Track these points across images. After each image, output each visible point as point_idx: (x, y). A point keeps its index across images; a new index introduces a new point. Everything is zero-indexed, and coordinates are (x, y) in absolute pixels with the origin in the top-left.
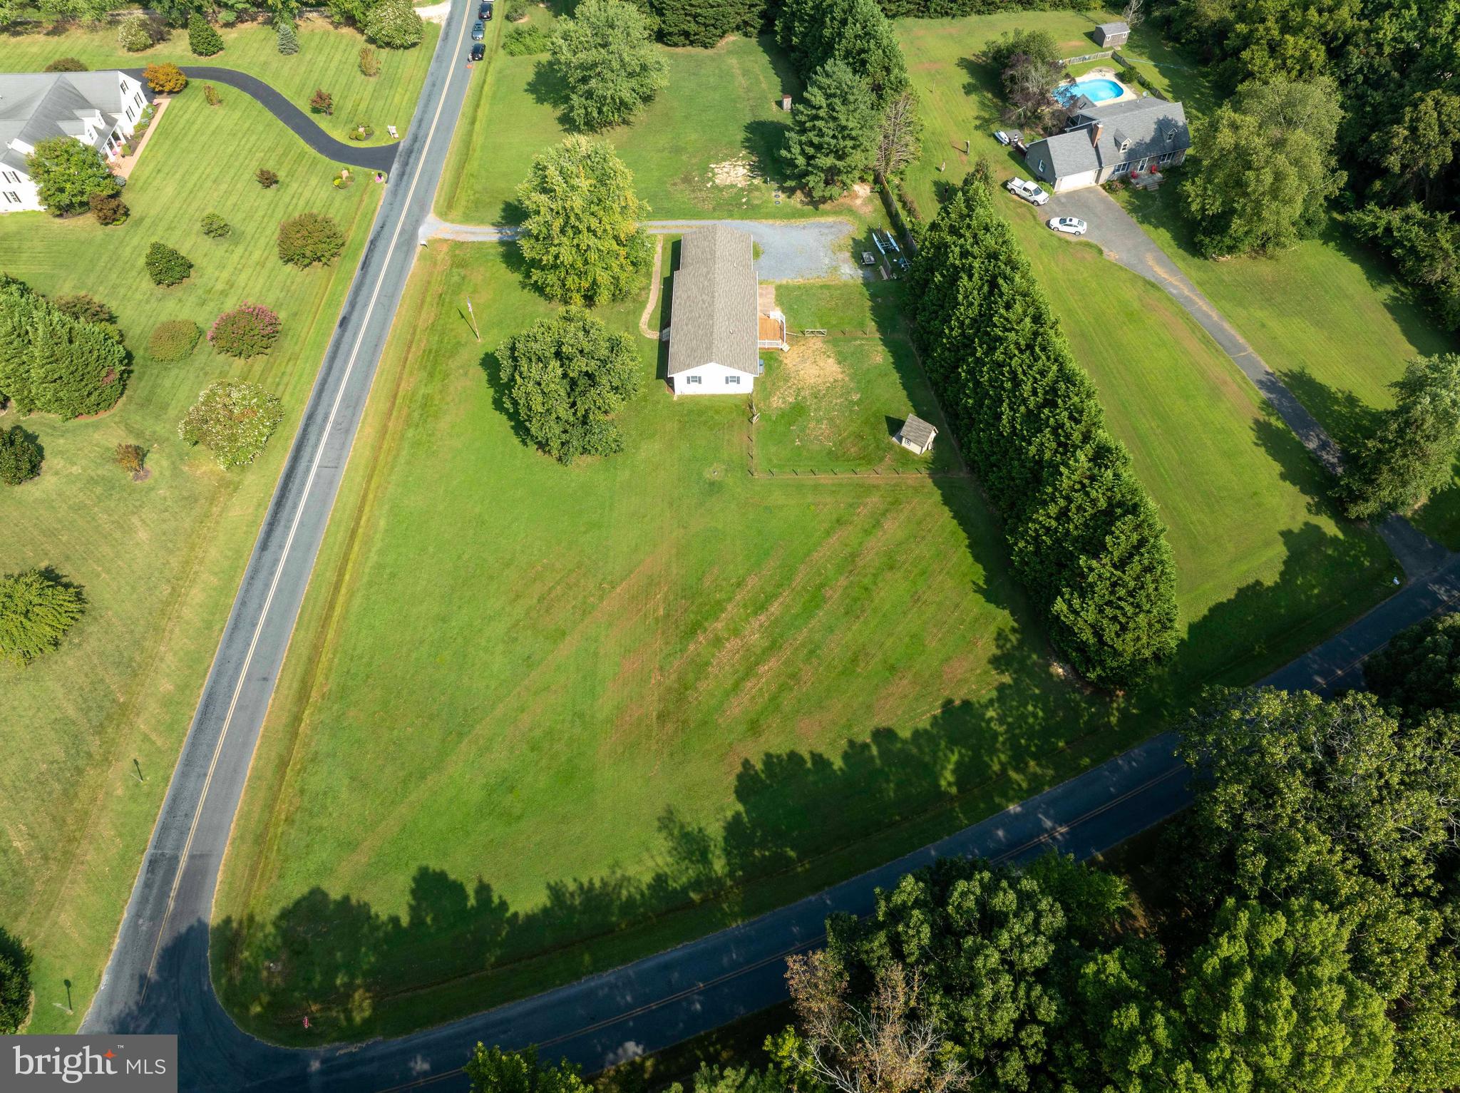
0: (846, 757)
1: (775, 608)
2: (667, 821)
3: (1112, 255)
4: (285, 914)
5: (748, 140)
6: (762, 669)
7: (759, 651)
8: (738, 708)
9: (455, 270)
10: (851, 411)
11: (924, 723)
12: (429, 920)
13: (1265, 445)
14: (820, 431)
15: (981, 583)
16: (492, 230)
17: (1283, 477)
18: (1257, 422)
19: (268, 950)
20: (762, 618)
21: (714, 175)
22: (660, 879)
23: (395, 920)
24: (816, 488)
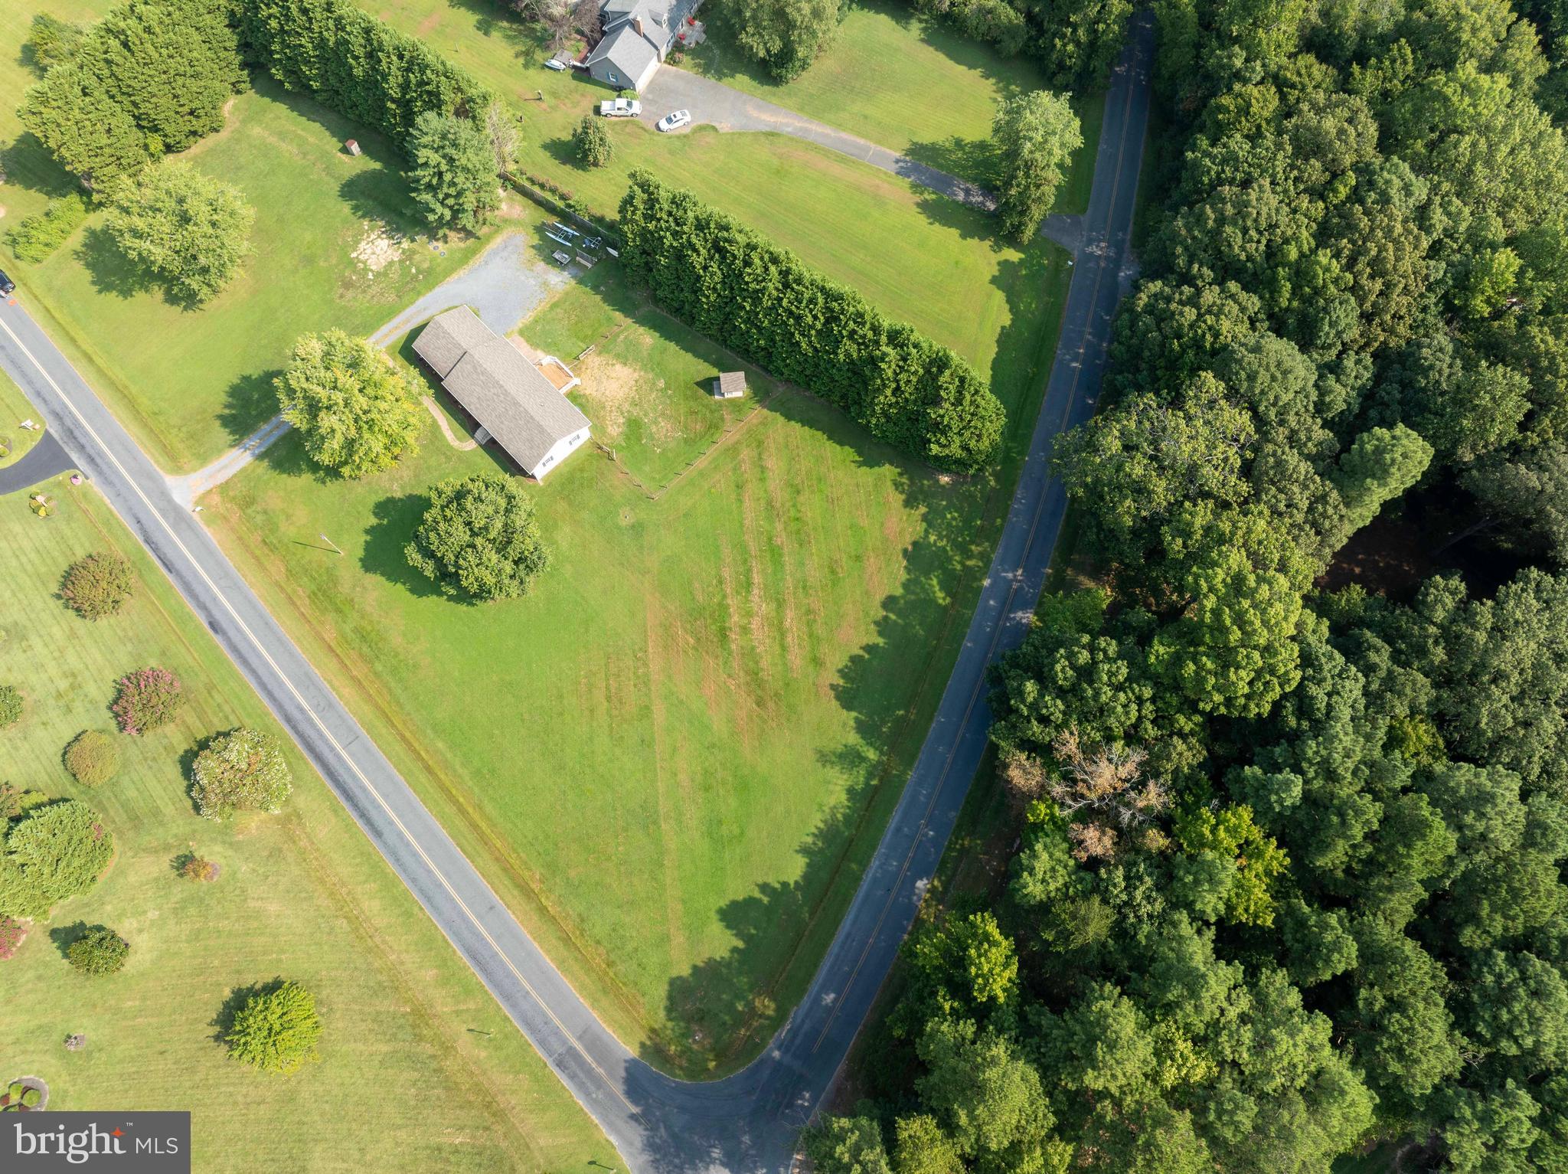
0: (880, 634)
1: (757, 578)
2: (824, 758)
3: (725, 126)
4: (669, 1010)
5: (356, 208)
6: (787, 623)
7: (774, 614)
8: (797, 659)
9: (249, 511)
10: (669, 397)
11: (903, 576)
12: (753, 931)
13: (936, 220)
14: (663, 430)
15: (857, 458)
16: (236, 452)
17: (964, 236)
18: (918, 205)
19: (683, 1035)
20: (756, 591)
21: (364, 263)
22: (850, 791)
23: (735, 950)
24: (702, 474)
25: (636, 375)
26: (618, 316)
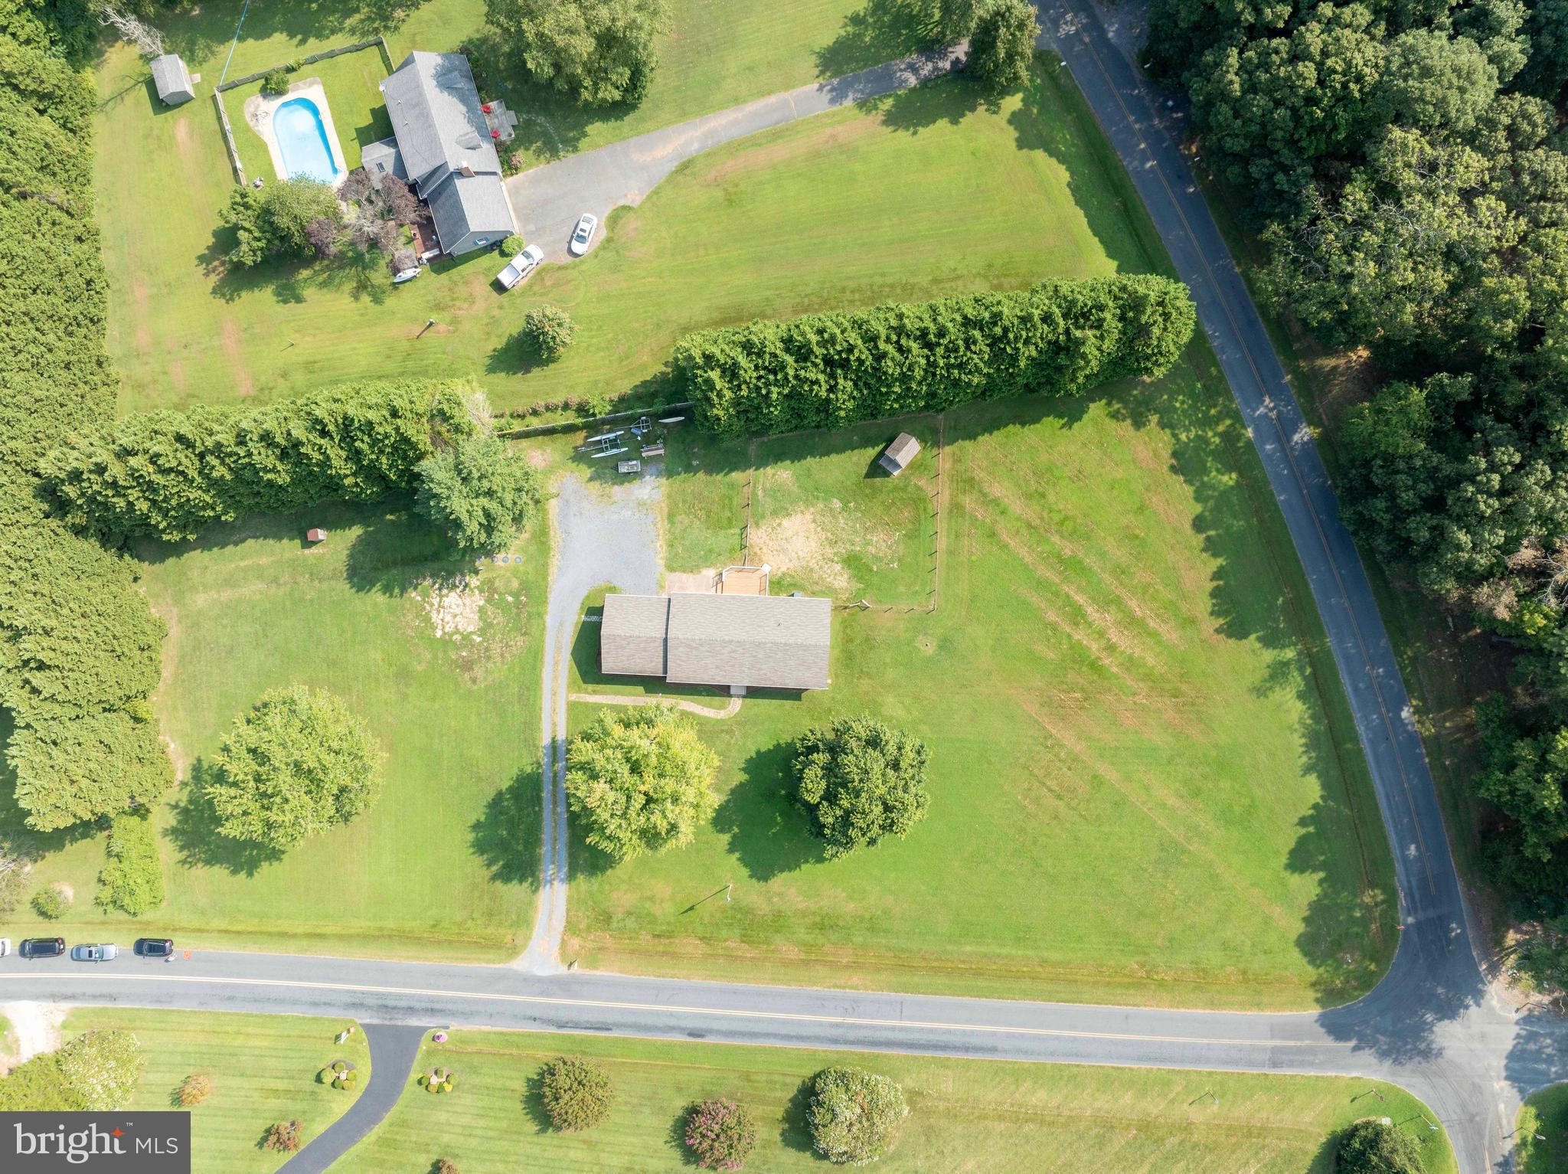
0: (1215, 555)
1: (1080, 599)
2: (1261, 691)
3: (634, 196)
5: (387, 589)
6: (1139, 613)
7: (1120, 616)
8: (1170, 633)
9: (614, 925)
10: (856, 509)
11: (1189, 490)
13: (916, 125)
14: (880, 544)
15: (1062, 422)
16: (544, 893)
18: (885, 123)
19: (1337, 968)
20: (1089, 610)
21: (457, 632)
24: (951, 553)
25: (809, 517)
26: (736, 476)
